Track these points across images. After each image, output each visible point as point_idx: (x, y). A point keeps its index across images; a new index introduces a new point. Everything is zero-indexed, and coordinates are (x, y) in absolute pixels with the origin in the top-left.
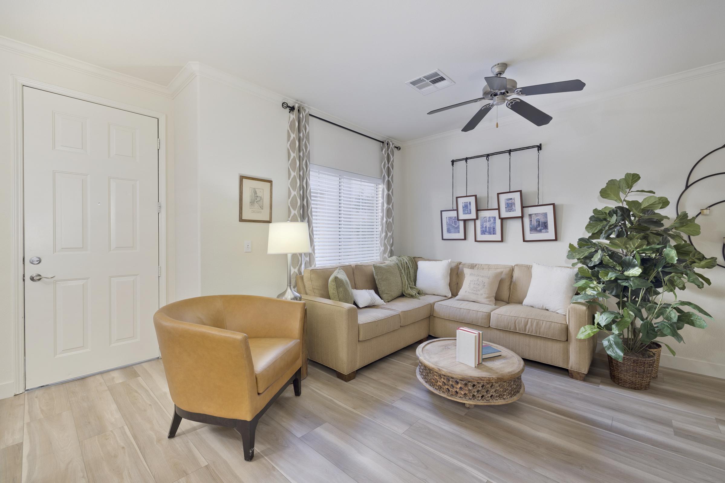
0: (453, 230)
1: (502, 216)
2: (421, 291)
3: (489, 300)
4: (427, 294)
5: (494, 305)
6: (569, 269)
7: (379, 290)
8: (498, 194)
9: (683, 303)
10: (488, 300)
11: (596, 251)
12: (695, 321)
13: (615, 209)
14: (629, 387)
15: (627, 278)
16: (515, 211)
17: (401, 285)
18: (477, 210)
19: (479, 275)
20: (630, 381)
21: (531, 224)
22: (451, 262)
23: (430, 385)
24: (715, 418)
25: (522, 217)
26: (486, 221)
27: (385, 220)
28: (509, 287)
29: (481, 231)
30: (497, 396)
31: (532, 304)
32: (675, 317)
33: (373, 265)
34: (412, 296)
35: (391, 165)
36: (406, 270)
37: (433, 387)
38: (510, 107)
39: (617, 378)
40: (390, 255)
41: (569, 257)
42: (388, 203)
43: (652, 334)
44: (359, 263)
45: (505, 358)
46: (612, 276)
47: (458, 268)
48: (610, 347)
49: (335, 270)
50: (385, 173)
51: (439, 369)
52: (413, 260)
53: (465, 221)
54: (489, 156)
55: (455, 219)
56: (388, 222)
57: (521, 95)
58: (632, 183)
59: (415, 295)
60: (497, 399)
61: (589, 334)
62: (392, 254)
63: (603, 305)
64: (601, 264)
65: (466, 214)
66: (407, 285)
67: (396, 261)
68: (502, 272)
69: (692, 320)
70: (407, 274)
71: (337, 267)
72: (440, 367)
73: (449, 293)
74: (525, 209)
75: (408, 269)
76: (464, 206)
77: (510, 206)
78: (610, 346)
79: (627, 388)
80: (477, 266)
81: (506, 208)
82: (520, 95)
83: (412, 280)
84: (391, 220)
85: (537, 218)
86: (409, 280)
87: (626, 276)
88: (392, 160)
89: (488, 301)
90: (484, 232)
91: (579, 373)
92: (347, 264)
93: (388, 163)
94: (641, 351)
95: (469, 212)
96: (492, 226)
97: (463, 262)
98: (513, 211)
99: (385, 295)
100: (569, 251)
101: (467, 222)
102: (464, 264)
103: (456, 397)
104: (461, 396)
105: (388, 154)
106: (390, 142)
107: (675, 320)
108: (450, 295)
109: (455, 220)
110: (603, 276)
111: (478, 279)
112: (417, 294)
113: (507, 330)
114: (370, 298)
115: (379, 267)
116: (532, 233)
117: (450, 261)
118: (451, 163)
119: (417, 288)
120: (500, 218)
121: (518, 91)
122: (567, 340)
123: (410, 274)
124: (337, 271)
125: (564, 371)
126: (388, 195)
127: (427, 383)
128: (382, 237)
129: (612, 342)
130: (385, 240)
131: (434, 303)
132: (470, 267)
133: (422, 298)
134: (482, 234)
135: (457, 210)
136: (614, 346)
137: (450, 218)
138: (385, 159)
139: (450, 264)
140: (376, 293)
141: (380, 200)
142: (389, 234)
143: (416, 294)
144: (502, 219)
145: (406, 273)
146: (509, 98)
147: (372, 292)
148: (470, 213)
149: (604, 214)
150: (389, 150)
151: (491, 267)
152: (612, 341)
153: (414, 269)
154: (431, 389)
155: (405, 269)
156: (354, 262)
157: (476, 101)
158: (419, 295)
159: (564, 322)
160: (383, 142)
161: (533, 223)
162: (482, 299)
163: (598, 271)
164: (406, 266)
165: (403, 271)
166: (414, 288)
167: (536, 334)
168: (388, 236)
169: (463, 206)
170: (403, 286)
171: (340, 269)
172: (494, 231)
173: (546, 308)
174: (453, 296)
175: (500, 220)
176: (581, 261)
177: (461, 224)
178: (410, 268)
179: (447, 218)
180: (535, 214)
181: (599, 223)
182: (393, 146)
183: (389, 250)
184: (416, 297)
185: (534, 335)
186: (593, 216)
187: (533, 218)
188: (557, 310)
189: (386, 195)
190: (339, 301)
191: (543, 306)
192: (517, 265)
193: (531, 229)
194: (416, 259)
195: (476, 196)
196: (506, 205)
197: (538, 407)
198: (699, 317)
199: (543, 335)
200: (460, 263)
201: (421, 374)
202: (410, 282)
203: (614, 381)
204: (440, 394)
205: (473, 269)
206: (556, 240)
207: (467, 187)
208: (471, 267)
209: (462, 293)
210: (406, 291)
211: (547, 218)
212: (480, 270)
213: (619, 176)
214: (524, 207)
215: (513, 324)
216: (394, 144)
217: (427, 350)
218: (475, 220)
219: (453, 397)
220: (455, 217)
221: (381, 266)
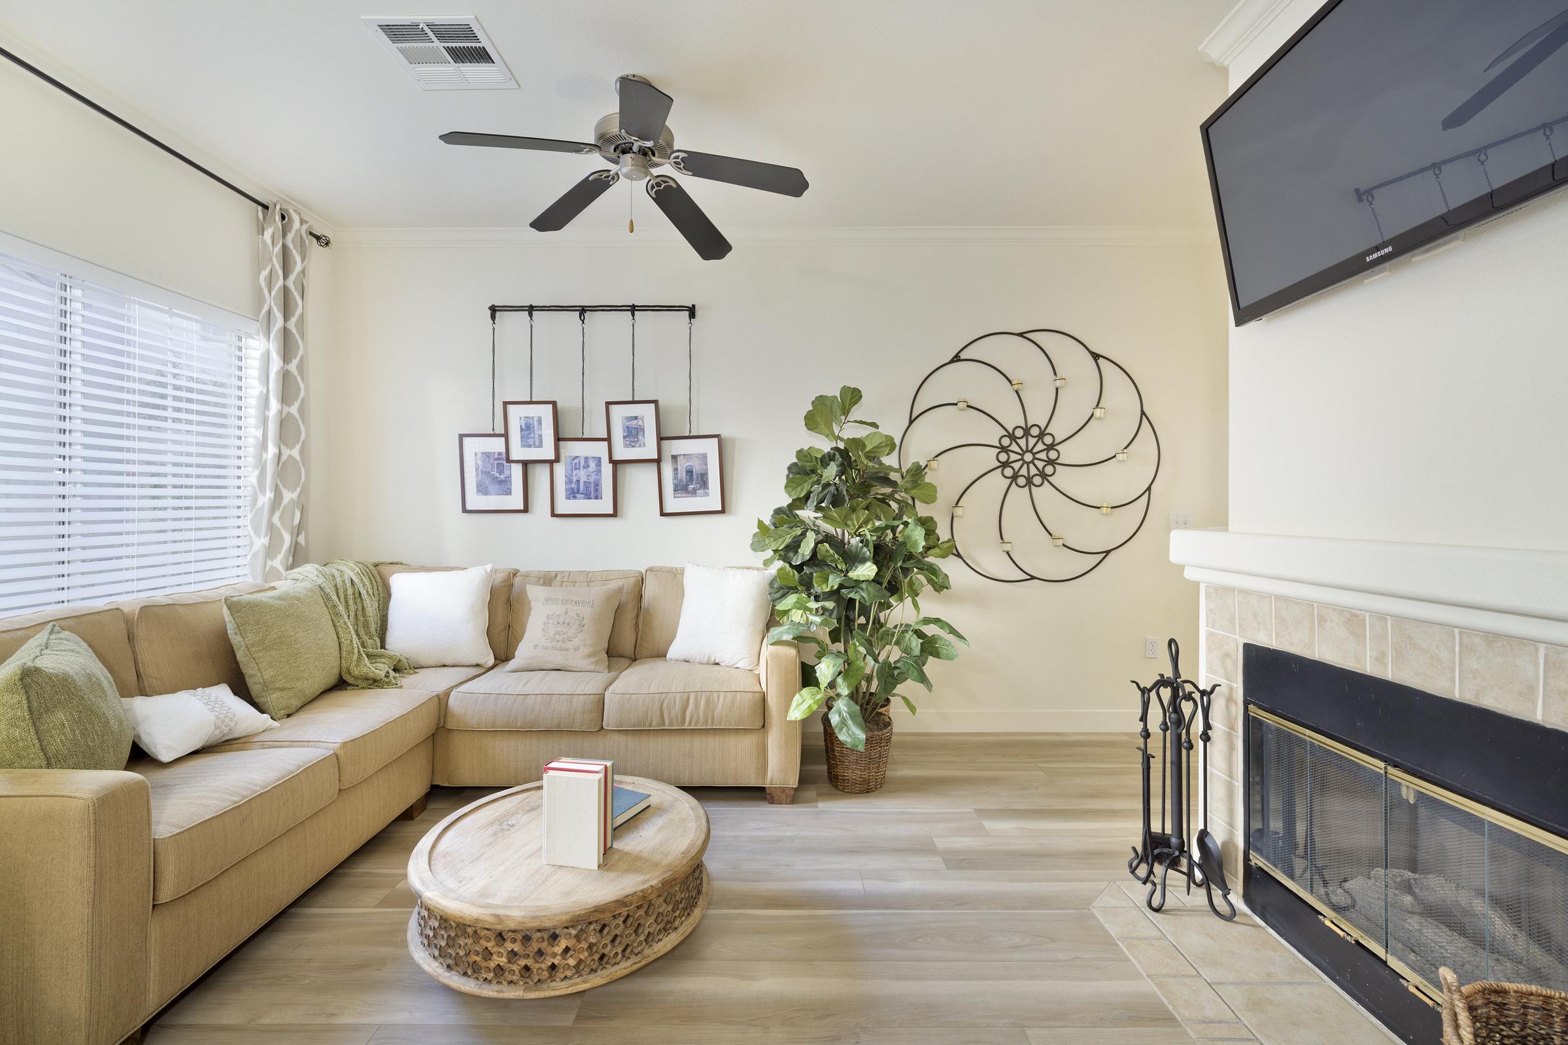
0: (492, 488)
1: (616, 457)
2: (405, 661)
3: (595, 659)
4: (423, 667)
5: (606, 671)
6: (755, 572)
7: (250, 682)
8: (608, 404)
9: (927, 621)
10: (592, 660)
11: (804, 534)
12: (940, 650)
13: (832, 451)
14: (860, 791)
15: (857, 584)
16: (645, 446)
17: (337, 653)
18: (558, 439)
19: (567, 601)
20: (861, 780)
21: (675, 478)
22: (491, 571)
23: (465, 974)
24: (974, 809)
25: (658, 461)
26: (580, 465)
27: (272, 450)
28: (634, 622)
29: (566, 489)
30: (659, 932)
31: (685, 656)
32: (917, 646)
33: (226, 600)
34: (374, 683)
35: (294, 283)
36: (351, 602)
37: (477, 978)
38: (654, 196)
39: (841, 779)
40: (291, 559)
41: (754, 547)
42: (286, 397)
43: (891, 683)
44: (159, 597)
45: (660, 810)
46: (834, 581)
47: (512, 585)
48: (843, 725)
49: (28, 638)
50: (272, 302)
51: (498, 916)
52: (375, 572)
53: (526, 464)
54: (585, 311)
55: (498, 459)
56: (284, 458)
57: (684, 172)
58: (849, 405)
59: (386, 676)
60: (660, 937)
61: (810, 706)
62: (297, 557)
63: (823, 642)
64: (814, 559)
65: (530, 446)
66: (356, 650)
67: (315, 578)
68: (620, 589)
69: (937, 648)
70: (356, 615)
71: (43, 623)
72: (498, 907)
73: (489, 655)
74: (665, 443)
75: (358, 600)
76: (524, 427)
77: (633, 434)
78: (844, 723)
79: (856, 793)
80: (558, 578)
81: (625, 437)
82: (680, 169)
83: (374, 632)
84: (295, 452)
85: (688, 464)
86: (362, 632)
87: (856, 580)
88: (298, 268)
89: (592, 663)
90: (574, 493)
91: (784, 789)
92: (100, 604)
93: (285, 276)
94: (873, 718)
95: (537, 443)
96: (592, 480)
97: (523, 569)
98: (640, 446)
99: (274, 696)
100: (755, 535)
101: (530, 467)
102: (527, 575)
103: (554, 984)
104: (568, 973)
105: (284, 247)
106: (291, 211)
107: (917, 652)
108: (491, 661)
109: (500, 462)
110: (821, 583)
111: (567, 609)
112: (392, 673)
113: (643, 728)
114: (214, 718)
115: (249, 603)
116: (678, 497)
117: (488, 571)
118: (489, 312)
119: (391, 653)
120: (611, 461)
121: (677, 157)
122: (763, 726)
123: (364, 615)
124: (41, 638)
125: (756, 793)
126: (285, 376)
127: (452, 970)
128: (259, 505)
129: (844, 714)
130: (272, 511)
131: (448, 693)
132: (542, 580)
133: (408, 680)
134: (568, 498)
135: (506, 435)
136: (850, 722)
137: (487, 455)
138: (271, 260)
139: (489, 575)
140: (236, 693)
141: (254, 388)
142: (288, 496)
143: (388, 672)
144: (615, 463)
145: (352, 614)
146: (656, 171)
147: (223, 693)
148: (541, 445)
149: (814, 461)
150: (290, 236)
151: (592, 576)
152: (845, 712)
153: (377, 598)
154: (469, 986)
155: (347, 602)
156: (135, 596)
157: (577, 151)
158: (397, 675)
159: (757, 689)
160: (266, 207)
161: (679, 476)
162: (578, 659)
163: (811, 574)
164: (350, 592)
165: (341, 608)
166: (381, 656)
167: (707, 724)
168: (286, 501)
169: (521, 426)
170: (344, 654)
171: (57, 628)
172: (597, 490)
173: (715, 660)
174: (498, 662)
175: (611, 464)
176: (780, 555)
177: (517, 471)
178: (365, 596)
179: (476, 455)
180: (684, 455)
181: (807, 479)
182: (305, 227)
183: (287, 545)
184: (388, 684)
185: (702, 727)
186: (795, 464)
187: (681, 465)
188: (737, 663)
189: (277, 373)
190: (49, 766)
191: (709, 658)
192: (650, 570)
193: (676, 489)
194: (382, 568)
195: (554, 403)
196: (624, 431)
197: (735, 908)
198: (947, 643)
199: (720, 724)
200: (515, 573)
201: (429, 943)
202: (365, 638)
203: (836, 787)
204: (501, 996)
205: (550, 586)
206: (723, 511)
207: (531, 380)
208: (544, 582)
209: (524, 652)
210: (353, 667)
211: (707, 464)
212: (567, 586)
213: (833, 391)
214: (662, 439)
215: (658, 712)
216: (306, 222)
217: (446, 854)
218: (551, 463)
219: (544, 986)
220: (500, 454)
221: (261, 601)
